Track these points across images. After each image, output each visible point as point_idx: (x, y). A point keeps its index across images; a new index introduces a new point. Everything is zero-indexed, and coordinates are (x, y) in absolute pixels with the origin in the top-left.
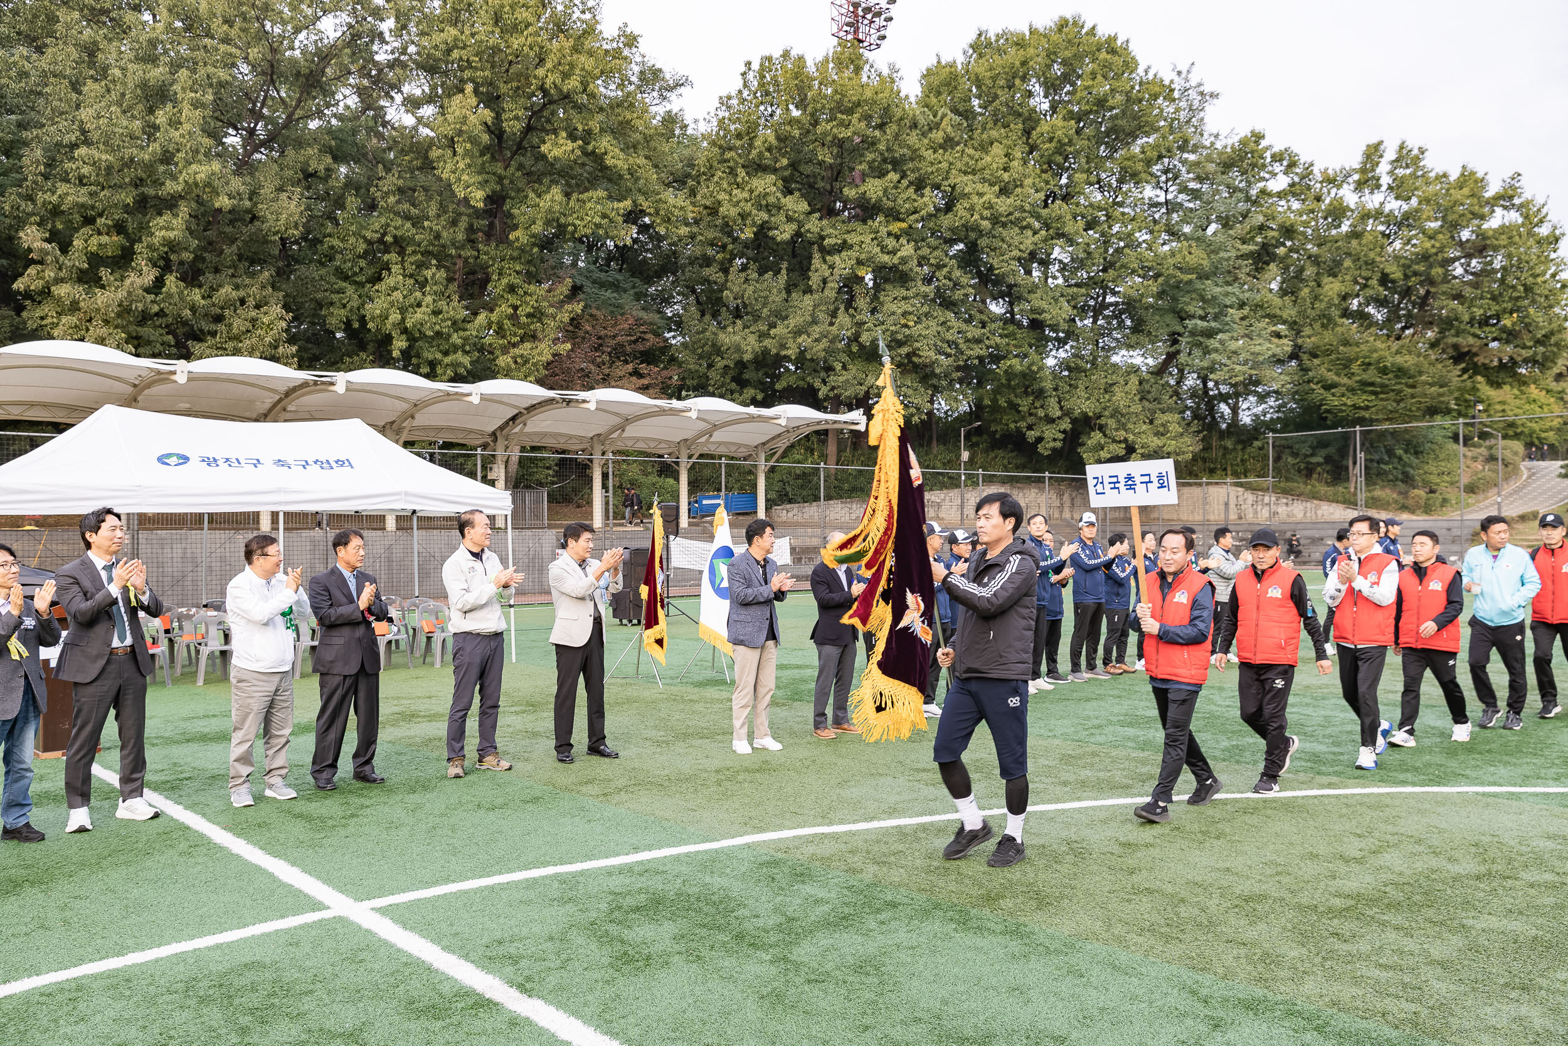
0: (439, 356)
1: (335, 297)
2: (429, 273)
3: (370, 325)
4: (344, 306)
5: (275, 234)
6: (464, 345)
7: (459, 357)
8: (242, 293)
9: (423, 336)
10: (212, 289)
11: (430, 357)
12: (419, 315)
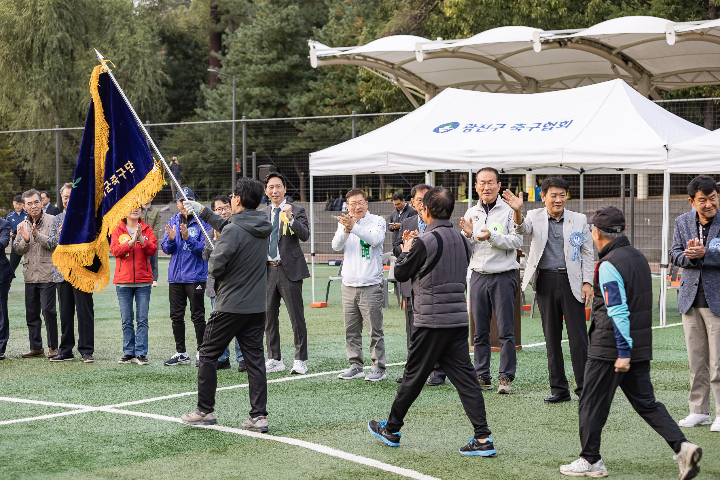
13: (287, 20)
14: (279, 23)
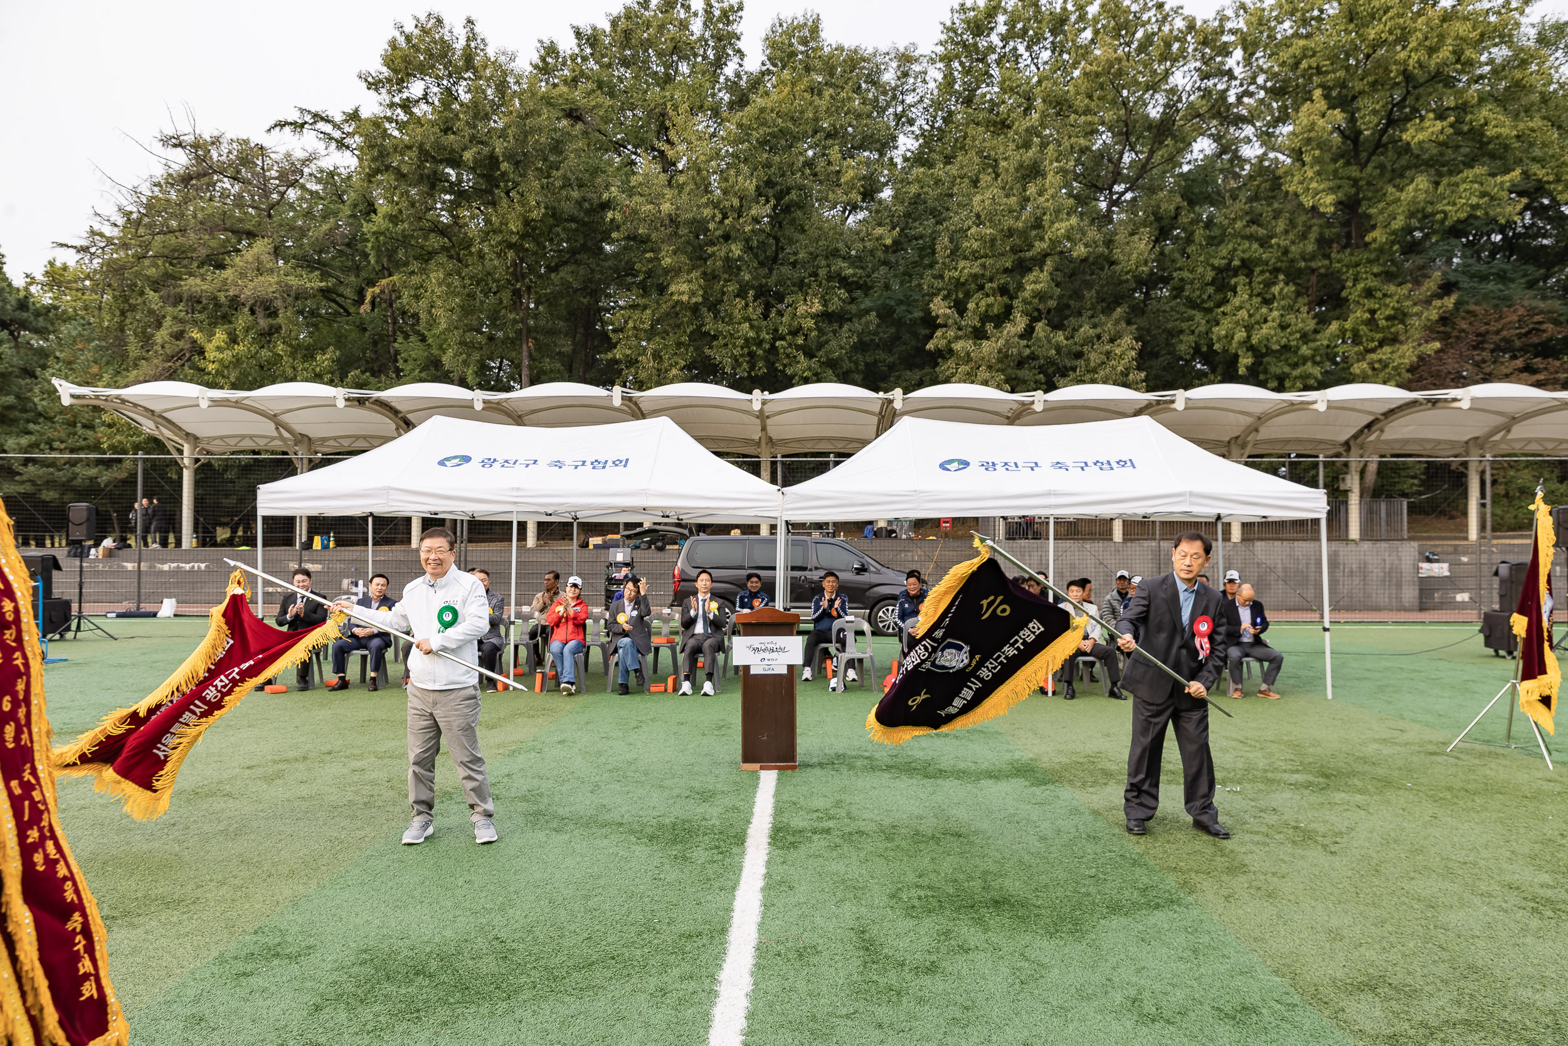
0: (1287, 369)
1: (1184, 325)
2: (1276, 290)
3: (1216, 347)
4: (1193, 332)
5: (1127, 273)
6: (1313, 356)
7: (1309, 368)
8: (1099, 330)
9: (1269, 352)
10: (1075, 330)
11: (1278, 371)
12: (1265, 330)
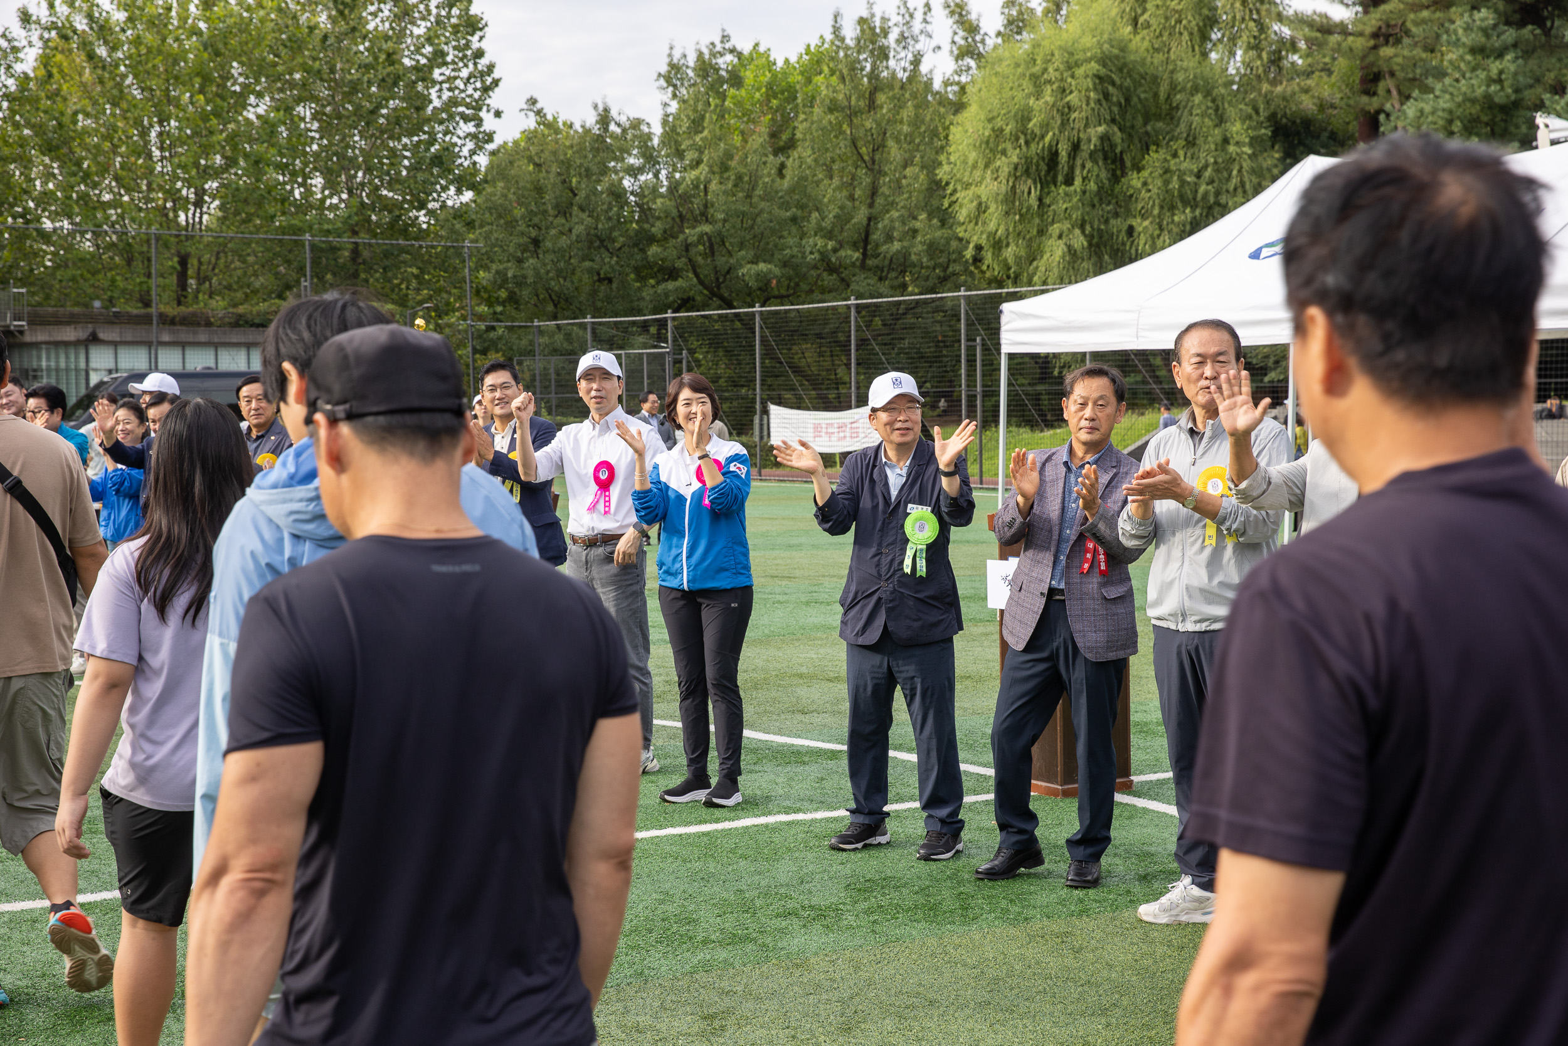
13: (1499, 81)
14: (1483, 88)
